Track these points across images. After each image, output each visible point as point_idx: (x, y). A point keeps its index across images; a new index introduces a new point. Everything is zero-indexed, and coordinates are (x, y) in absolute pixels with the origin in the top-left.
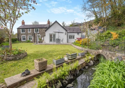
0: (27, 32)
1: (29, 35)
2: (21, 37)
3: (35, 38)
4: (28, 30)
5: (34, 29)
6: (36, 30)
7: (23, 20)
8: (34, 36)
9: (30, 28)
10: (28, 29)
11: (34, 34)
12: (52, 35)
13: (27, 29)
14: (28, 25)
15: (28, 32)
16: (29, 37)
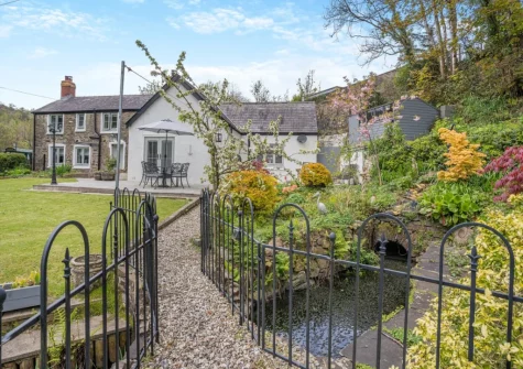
0: (70, 126)
1: (77, 142)
2: (46, 150)
3: (100, 156)
4: (74, 121)
5: (101, 117)
6: (106, 118)
7: (67, 78)
8: (97, 148)
9: (83, 112)
10: (77, 117)
11: (100, 138)
12: (156, 143)
13: (69, 116)
14: (84, 98)
15: (77, 130)
16: (79, 150)
